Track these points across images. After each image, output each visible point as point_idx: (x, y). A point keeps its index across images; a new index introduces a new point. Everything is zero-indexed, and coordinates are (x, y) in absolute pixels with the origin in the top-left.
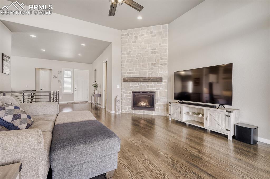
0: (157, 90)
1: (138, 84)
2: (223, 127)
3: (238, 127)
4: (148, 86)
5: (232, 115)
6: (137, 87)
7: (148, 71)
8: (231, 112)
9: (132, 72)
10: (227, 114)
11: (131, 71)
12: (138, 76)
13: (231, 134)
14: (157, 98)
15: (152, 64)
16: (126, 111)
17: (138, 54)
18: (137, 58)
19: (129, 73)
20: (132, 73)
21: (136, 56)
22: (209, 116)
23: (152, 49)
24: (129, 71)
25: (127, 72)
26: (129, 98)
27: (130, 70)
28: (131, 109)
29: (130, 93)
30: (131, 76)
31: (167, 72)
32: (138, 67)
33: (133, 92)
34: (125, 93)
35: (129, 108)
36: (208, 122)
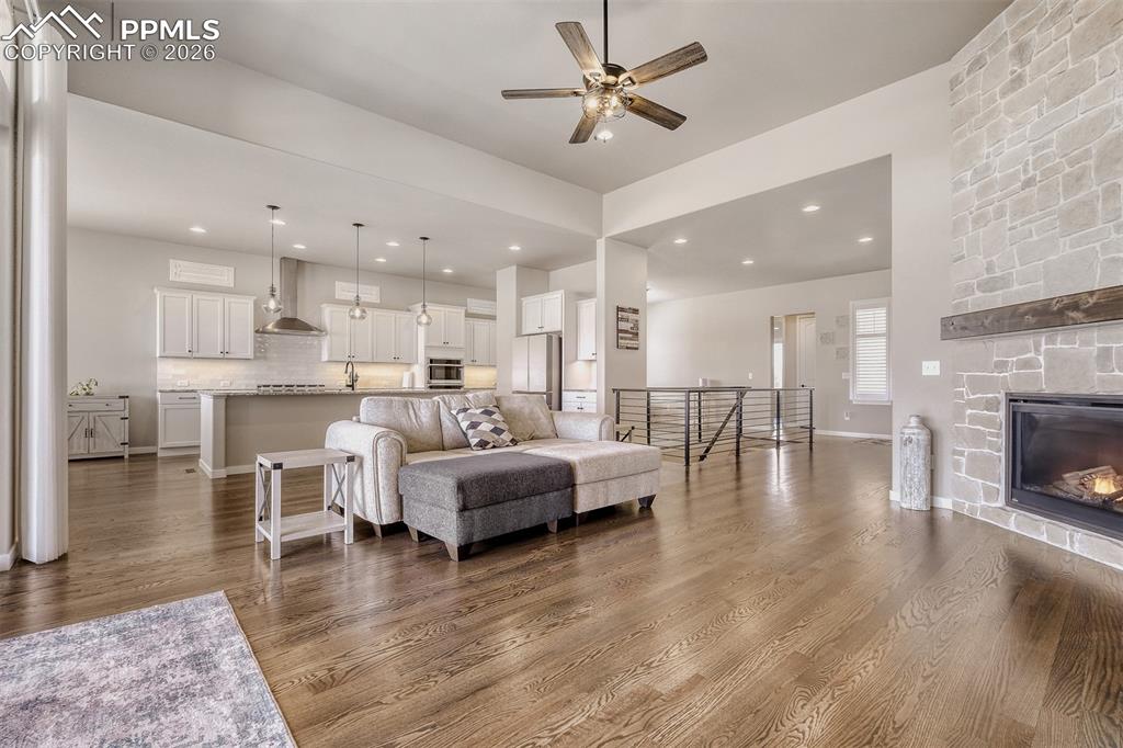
1: (1037, 350)
6: (1034, 364)
9: (1002, 278)
11: (998, 274)
16: (972, 509)
17: (1036, 149)
18: (1028, 183)
19: (986, 286)
21: (1025, 171)
24: (986, 276)
25: (975, 282)
26: (991, 434)
27: (989, 269)
28: (1001, 502)
29: (991, 405)
30: (997, 302)
32: (1035, 238)
33: (1011, 398)
34: (970, 404)
35: (990, 494)
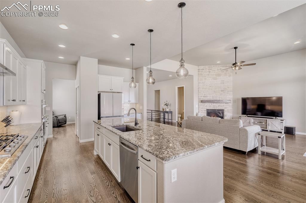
0: (225, 108)
1: (212, 104)
2: (279, 128)
3: (286, 127)
4: (219, 105)
5: (284, 122)
6: (211, 106)
7: (219, 96)
8: (283, 120)
10: (281, 121)
11: (206, 95)
12: (211, 99)
13: (283, 131)
14: (226, 114)
15: (222, 91)
17: (211, 83)
19: (204, 97)
20: (207, 97)
21: (210, 85)
22: (270, 123)
23: (222, 81)
24: (204, 95)
25: (202, 96)
29: (205, 111)
30: (206, 99)
31: (232, 96)
33: (207, 110)
36: (270, 127)
